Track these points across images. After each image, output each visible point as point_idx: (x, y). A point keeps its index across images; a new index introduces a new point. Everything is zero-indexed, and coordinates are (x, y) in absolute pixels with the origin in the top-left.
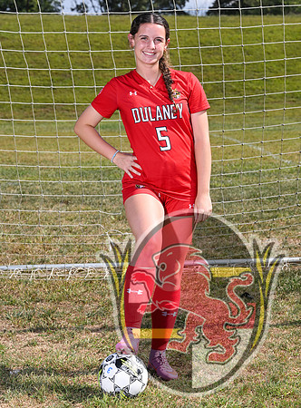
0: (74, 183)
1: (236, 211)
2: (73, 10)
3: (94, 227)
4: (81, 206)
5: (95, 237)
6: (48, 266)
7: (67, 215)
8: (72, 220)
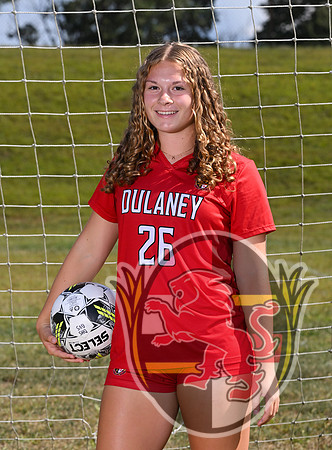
0: (26, 345)
1: (317, 397)
2: (11, 36)
3: (65, 425)
4: (40, 387)
5: (68, 442)
7: (15, 402)
8: (24, 412)
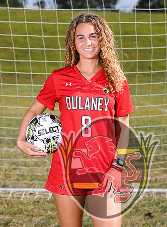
2: (34, 5)
6: (8, 189)
